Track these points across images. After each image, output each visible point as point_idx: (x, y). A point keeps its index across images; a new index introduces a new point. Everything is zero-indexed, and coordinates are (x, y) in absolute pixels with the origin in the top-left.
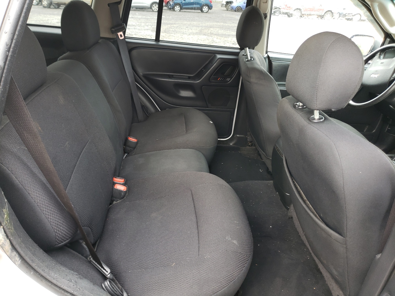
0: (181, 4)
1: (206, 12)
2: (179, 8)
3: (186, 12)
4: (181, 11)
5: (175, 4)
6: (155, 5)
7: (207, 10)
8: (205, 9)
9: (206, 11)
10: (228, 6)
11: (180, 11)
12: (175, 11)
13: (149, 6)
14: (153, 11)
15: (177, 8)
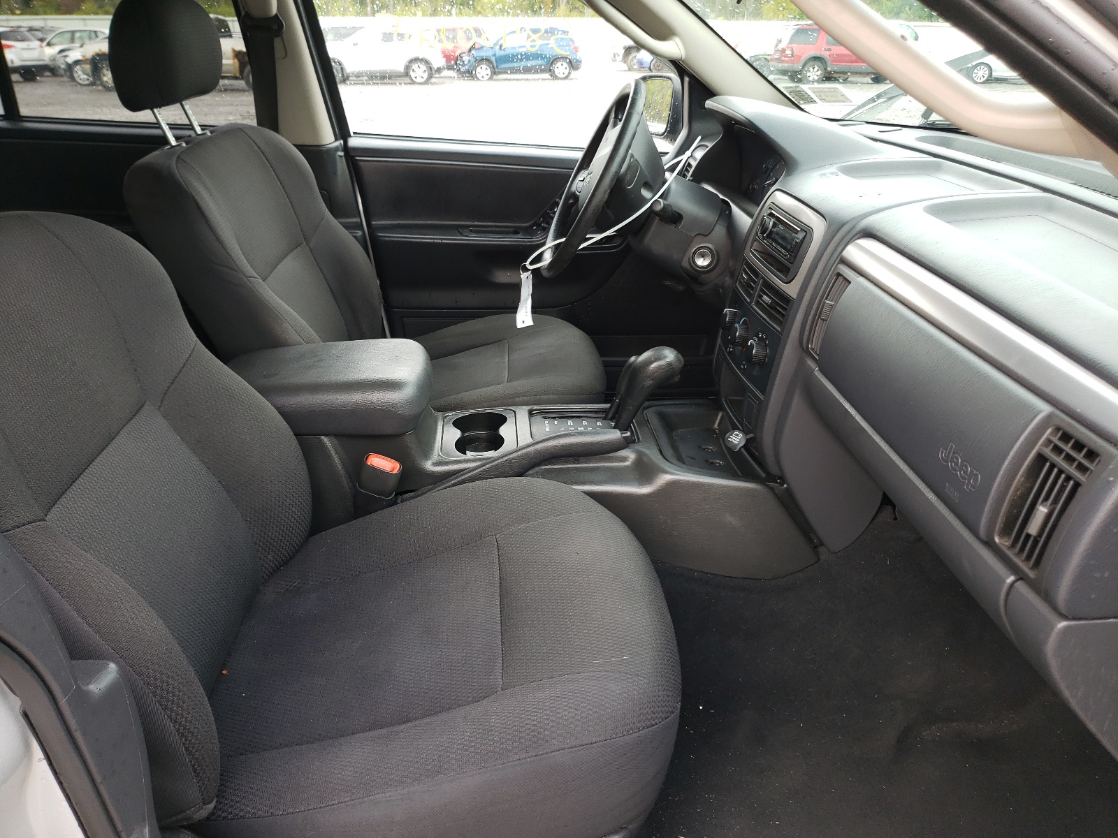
0: (493, 59)
1: (566, 78)
2: (489, 71)
3: (510, 80)
4: (495, 77)
5: (476, 60)
6: (416, 65)
7: (567, 72)
8: (561, 68)
9: (565, 75)
10: (631, 57)
11: (491, 78)
12: (478, 79)
13: (401, 69)
14: (413, 83)
15: (483, 71)
